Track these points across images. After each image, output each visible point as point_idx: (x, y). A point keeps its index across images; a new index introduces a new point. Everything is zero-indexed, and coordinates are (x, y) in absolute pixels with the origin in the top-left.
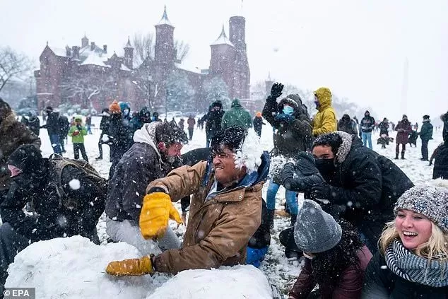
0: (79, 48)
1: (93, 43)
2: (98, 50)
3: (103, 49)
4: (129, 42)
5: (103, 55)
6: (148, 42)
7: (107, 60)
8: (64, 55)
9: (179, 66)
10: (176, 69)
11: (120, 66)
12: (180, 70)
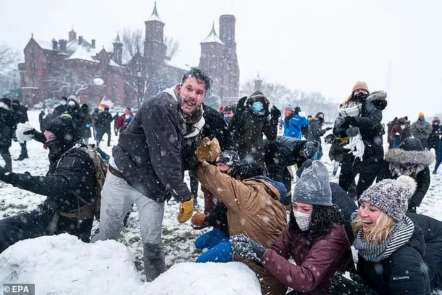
0: (66, 41)
1: (81, 38)
2: (86, 44)
3: (91, 43)
4: (118, 38)
5: (91, 49)
6: (138, 38)
7: (95, 55)
8: (51, 48)
9: (169, 63)
10: (165, 66)
11: (109, 61)
12: (170, 67)
